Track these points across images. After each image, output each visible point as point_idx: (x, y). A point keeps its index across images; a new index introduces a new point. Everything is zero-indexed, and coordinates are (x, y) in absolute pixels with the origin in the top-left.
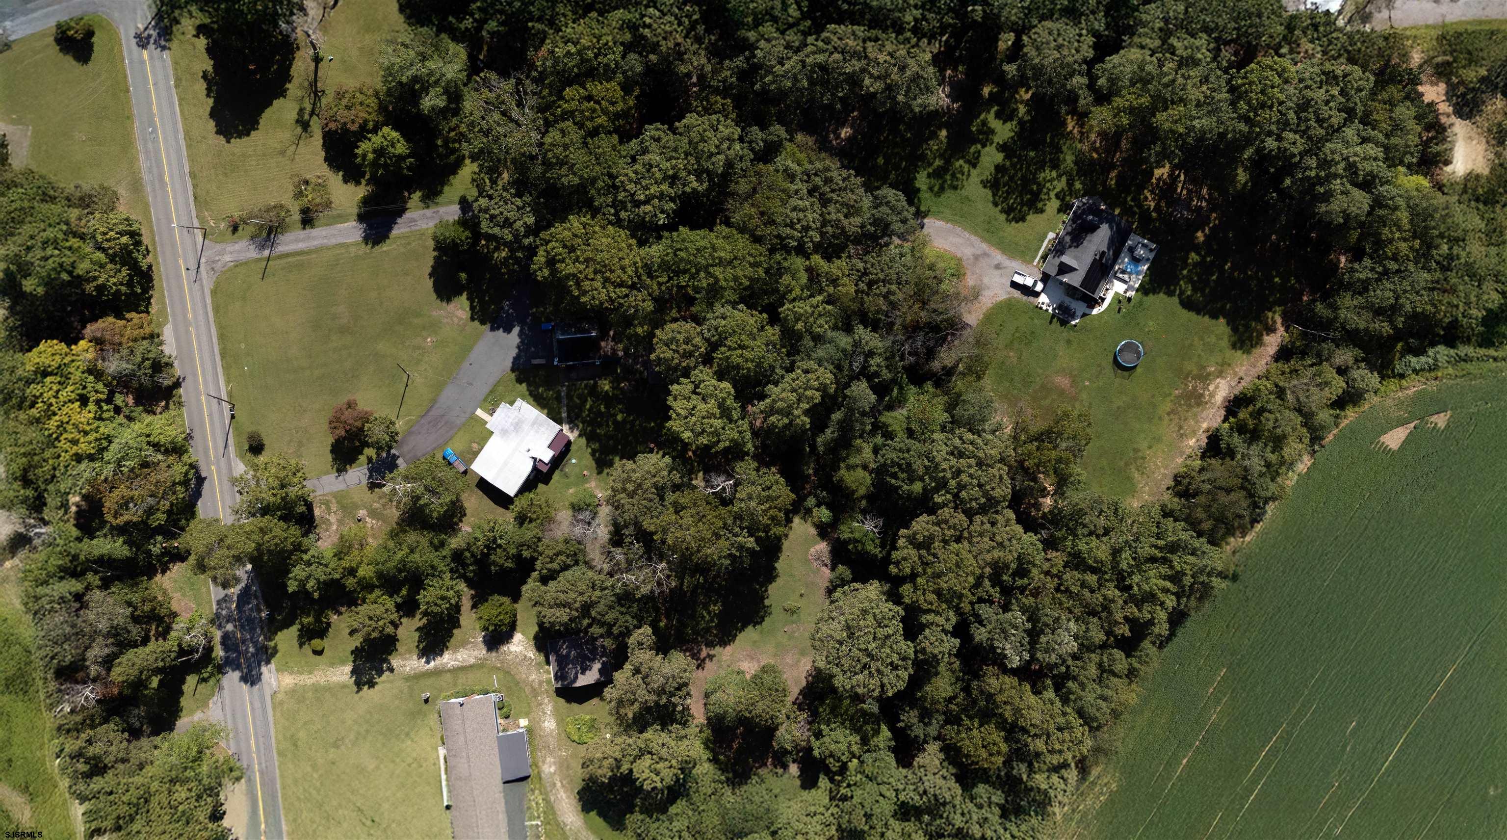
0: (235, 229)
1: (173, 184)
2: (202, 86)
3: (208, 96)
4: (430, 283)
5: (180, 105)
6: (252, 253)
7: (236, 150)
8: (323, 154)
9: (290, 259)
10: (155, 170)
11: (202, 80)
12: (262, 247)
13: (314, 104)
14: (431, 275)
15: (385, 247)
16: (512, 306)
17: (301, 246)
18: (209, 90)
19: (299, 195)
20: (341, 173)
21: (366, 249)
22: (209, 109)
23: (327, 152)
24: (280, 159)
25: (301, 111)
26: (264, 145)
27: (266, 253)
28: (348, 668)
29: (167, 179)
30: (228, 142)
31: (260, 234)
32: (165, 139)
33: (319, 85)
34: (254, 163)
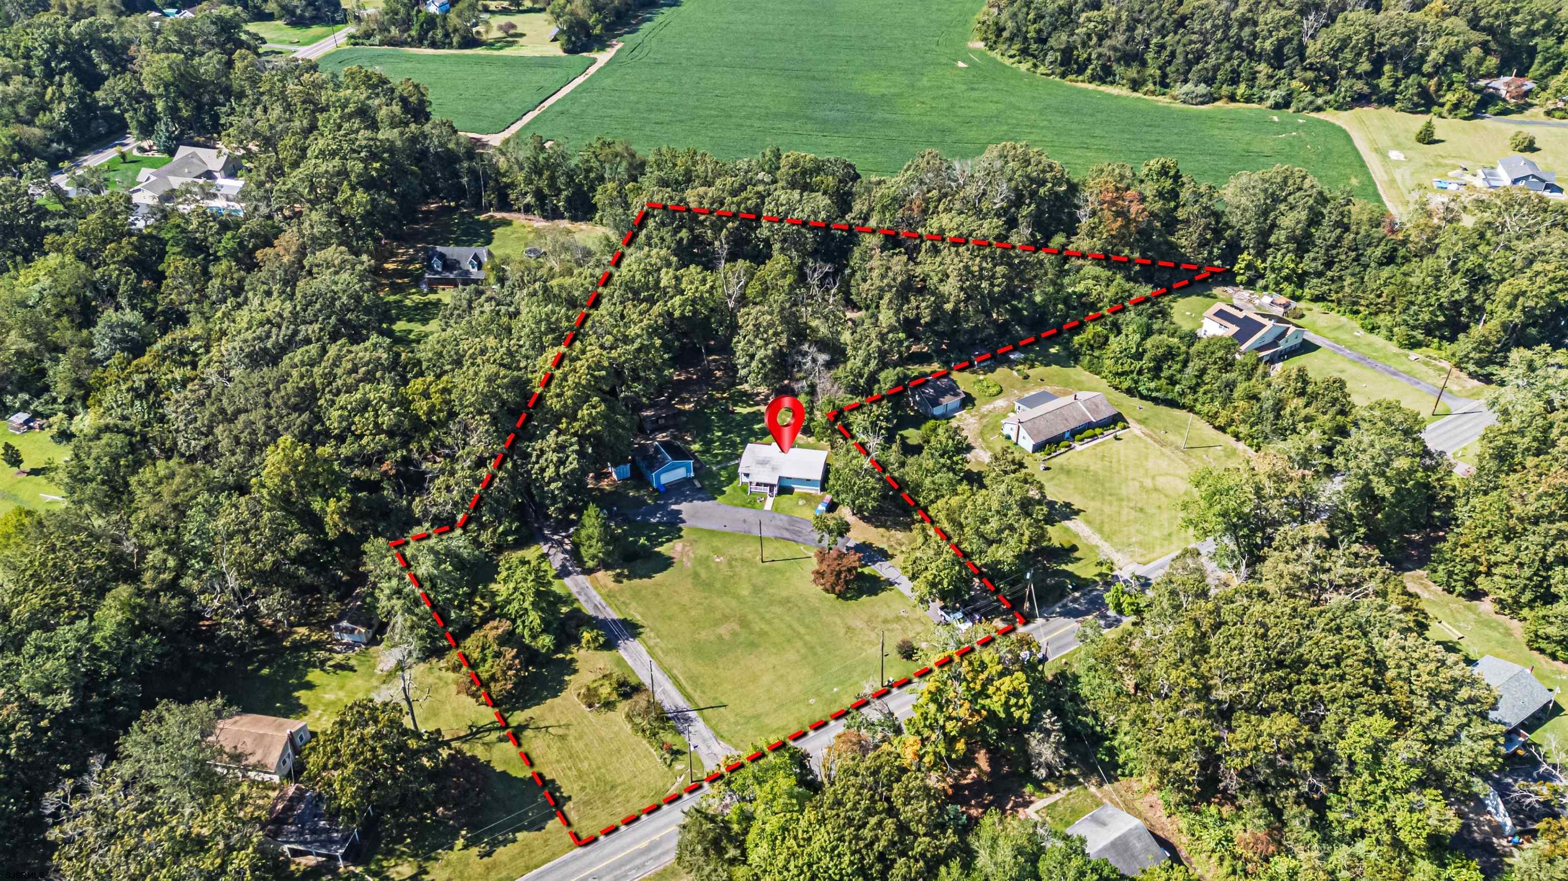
0: (676, 753)
1: (647, 836)
2: (502, 853)
3: (514, 841)
4: (658, 577)
5: (536, 867)
6: (699, 726)
7: (576, 787)
8: (549, 701)
9: (689, 689)
10: (638, 862)
11: (494, 855)
12: (688, 720)
13: (490, 730)
14: (650, 577)
15: (638, 618)
16: (654, 516)
17: (669, 686)
18: (505, 843)
19: (609, 705)
20: (567, 678)
21: (647, 633)
22: (533, 834)
23: (546, 698)
24: (571, 738)
25: (500, 740)
26: (558, 761)
27: (692, 714)
28: (1067, 523)
29: (644, 844)
30: (569, 798)
31: (672, 727)
32: (590, 865)
33: (462, 734)
34: (586, 764)
